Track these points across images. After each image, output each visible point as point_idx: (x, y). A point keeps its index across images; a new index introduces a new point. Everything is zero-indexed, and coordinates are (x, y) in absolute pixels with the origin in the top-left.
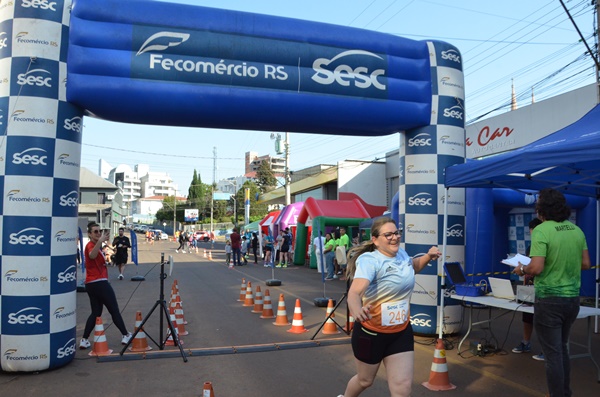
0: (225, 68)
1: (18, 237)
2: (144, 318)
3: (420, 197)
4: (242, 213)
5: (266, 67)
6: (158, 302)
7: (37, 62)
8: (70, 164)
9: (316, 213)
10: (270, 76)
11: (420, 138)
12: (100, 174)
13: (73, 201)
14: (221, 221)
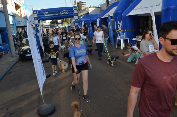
0: (52, 15)
5: (56, 14)
7: (36, 17)
14: (67, 22)
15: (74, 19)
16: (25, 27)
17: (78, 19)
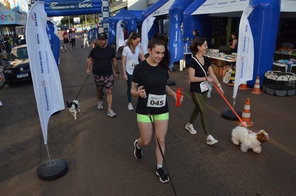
0: (64, 7)
5: (71, 6)
14: (90, 22)
15: (102, 16)
16: (17, 27)
17: (108, 16)
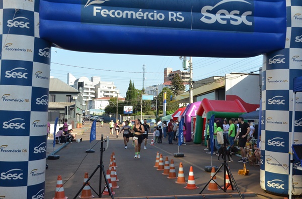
0: (142, 15)
1: (8, 124)
2: (89, 176)
3: (276, 99)
4: (162, 108)
5: (170, 13)
6: (99, 166)
7: (19, 12)
8: (42, 78)
9: (209, 109)
10: (172, 19)
11: (277, 58)
12: (68, 83)
13: (44, 101)
14: (148, 114)
